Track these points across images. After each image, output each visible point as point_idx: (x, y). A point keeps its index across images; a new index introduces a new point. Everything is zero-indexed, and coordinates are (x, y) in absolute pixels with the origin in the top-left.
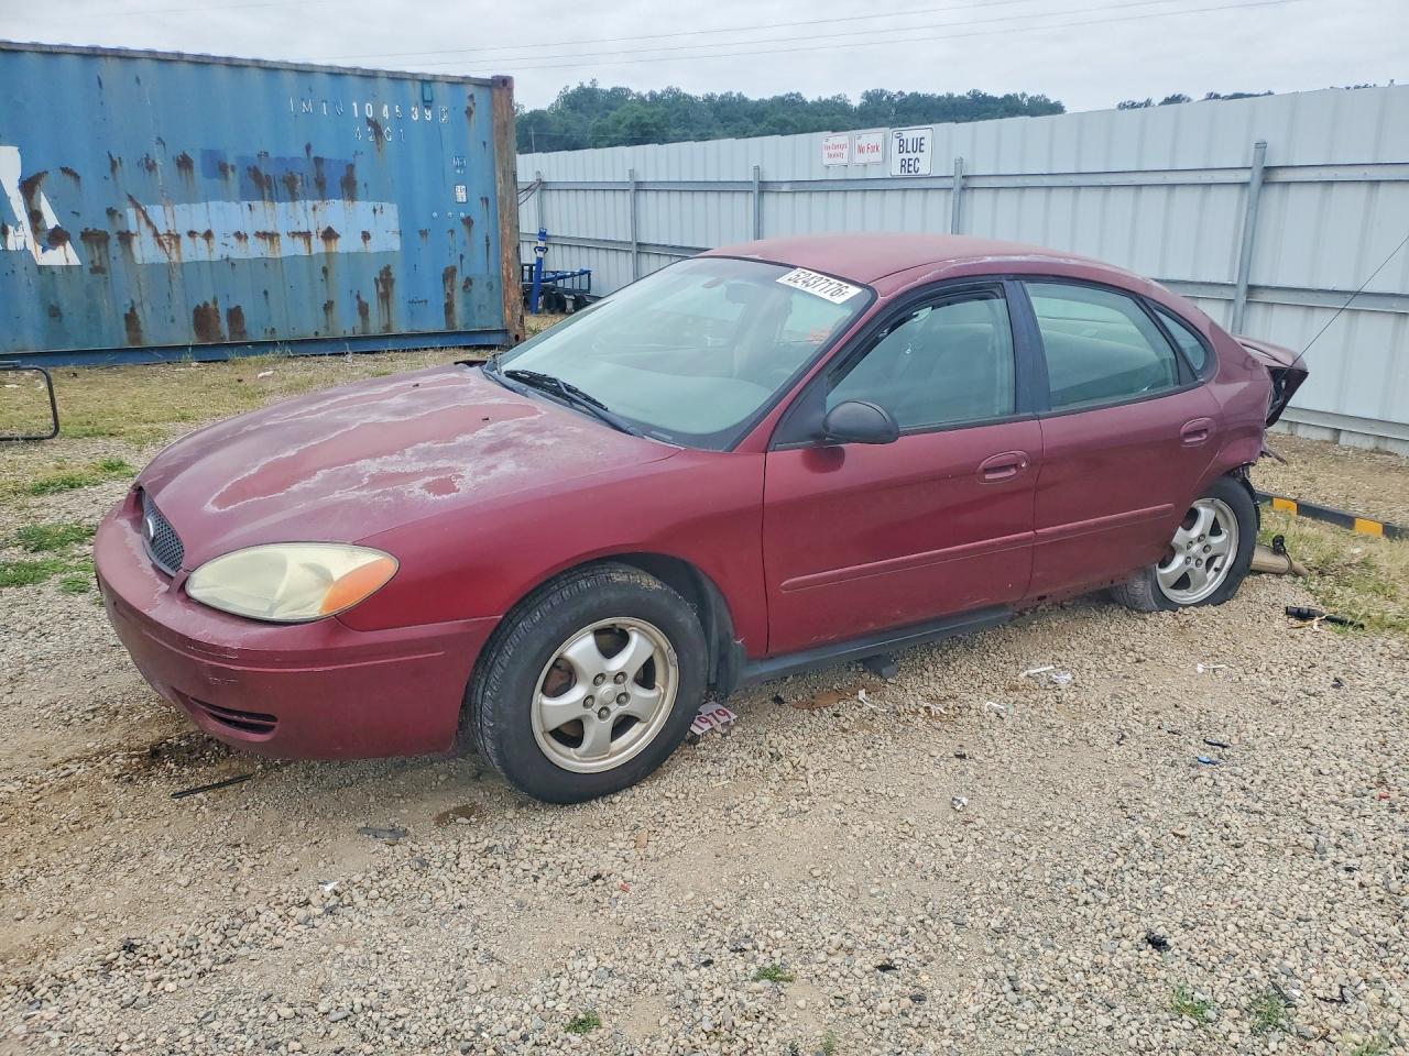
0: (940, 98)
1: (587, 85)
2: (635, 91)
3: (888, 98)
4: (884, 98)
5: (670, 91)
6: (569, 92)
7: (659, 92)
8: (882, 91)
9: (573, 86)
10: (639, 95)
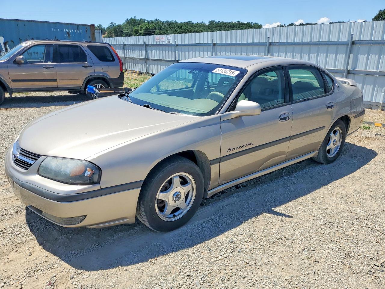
0: (229, 23)
1: (133, 18)
2: (146, 20)
3: (216, 22)
4: (215, 22)
5: (156, 20)
6: (128, 19)
7: (153, 20)
8: (214, 21)
9: (129, 18)
10: (148, 21)
